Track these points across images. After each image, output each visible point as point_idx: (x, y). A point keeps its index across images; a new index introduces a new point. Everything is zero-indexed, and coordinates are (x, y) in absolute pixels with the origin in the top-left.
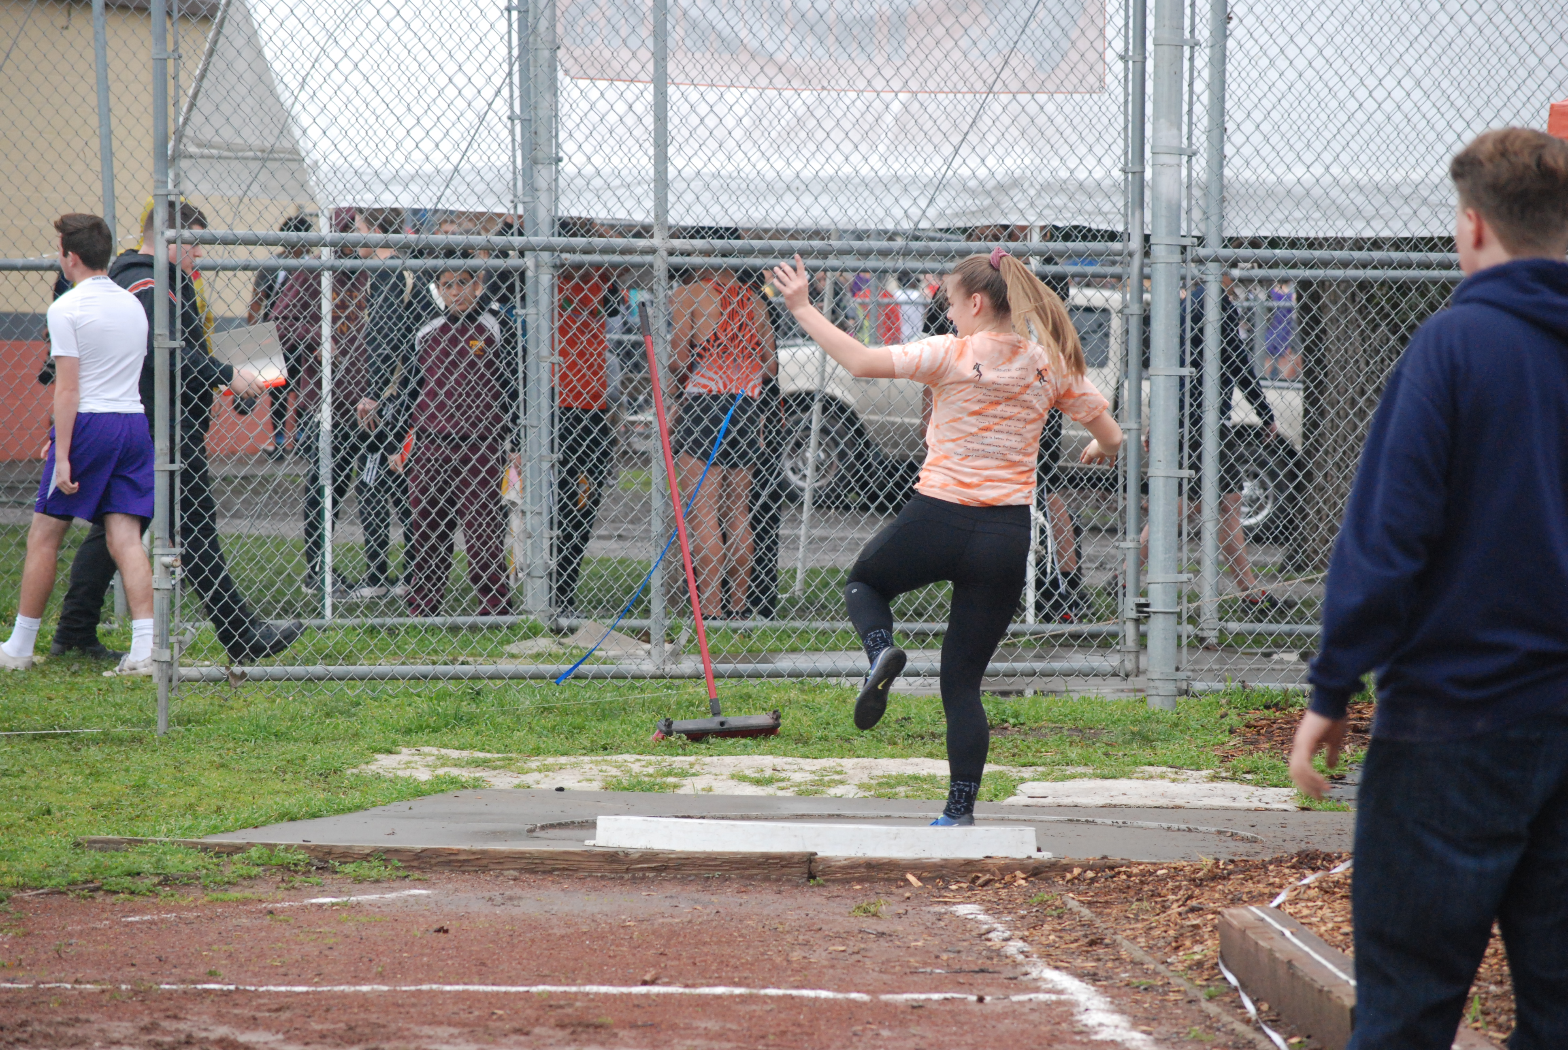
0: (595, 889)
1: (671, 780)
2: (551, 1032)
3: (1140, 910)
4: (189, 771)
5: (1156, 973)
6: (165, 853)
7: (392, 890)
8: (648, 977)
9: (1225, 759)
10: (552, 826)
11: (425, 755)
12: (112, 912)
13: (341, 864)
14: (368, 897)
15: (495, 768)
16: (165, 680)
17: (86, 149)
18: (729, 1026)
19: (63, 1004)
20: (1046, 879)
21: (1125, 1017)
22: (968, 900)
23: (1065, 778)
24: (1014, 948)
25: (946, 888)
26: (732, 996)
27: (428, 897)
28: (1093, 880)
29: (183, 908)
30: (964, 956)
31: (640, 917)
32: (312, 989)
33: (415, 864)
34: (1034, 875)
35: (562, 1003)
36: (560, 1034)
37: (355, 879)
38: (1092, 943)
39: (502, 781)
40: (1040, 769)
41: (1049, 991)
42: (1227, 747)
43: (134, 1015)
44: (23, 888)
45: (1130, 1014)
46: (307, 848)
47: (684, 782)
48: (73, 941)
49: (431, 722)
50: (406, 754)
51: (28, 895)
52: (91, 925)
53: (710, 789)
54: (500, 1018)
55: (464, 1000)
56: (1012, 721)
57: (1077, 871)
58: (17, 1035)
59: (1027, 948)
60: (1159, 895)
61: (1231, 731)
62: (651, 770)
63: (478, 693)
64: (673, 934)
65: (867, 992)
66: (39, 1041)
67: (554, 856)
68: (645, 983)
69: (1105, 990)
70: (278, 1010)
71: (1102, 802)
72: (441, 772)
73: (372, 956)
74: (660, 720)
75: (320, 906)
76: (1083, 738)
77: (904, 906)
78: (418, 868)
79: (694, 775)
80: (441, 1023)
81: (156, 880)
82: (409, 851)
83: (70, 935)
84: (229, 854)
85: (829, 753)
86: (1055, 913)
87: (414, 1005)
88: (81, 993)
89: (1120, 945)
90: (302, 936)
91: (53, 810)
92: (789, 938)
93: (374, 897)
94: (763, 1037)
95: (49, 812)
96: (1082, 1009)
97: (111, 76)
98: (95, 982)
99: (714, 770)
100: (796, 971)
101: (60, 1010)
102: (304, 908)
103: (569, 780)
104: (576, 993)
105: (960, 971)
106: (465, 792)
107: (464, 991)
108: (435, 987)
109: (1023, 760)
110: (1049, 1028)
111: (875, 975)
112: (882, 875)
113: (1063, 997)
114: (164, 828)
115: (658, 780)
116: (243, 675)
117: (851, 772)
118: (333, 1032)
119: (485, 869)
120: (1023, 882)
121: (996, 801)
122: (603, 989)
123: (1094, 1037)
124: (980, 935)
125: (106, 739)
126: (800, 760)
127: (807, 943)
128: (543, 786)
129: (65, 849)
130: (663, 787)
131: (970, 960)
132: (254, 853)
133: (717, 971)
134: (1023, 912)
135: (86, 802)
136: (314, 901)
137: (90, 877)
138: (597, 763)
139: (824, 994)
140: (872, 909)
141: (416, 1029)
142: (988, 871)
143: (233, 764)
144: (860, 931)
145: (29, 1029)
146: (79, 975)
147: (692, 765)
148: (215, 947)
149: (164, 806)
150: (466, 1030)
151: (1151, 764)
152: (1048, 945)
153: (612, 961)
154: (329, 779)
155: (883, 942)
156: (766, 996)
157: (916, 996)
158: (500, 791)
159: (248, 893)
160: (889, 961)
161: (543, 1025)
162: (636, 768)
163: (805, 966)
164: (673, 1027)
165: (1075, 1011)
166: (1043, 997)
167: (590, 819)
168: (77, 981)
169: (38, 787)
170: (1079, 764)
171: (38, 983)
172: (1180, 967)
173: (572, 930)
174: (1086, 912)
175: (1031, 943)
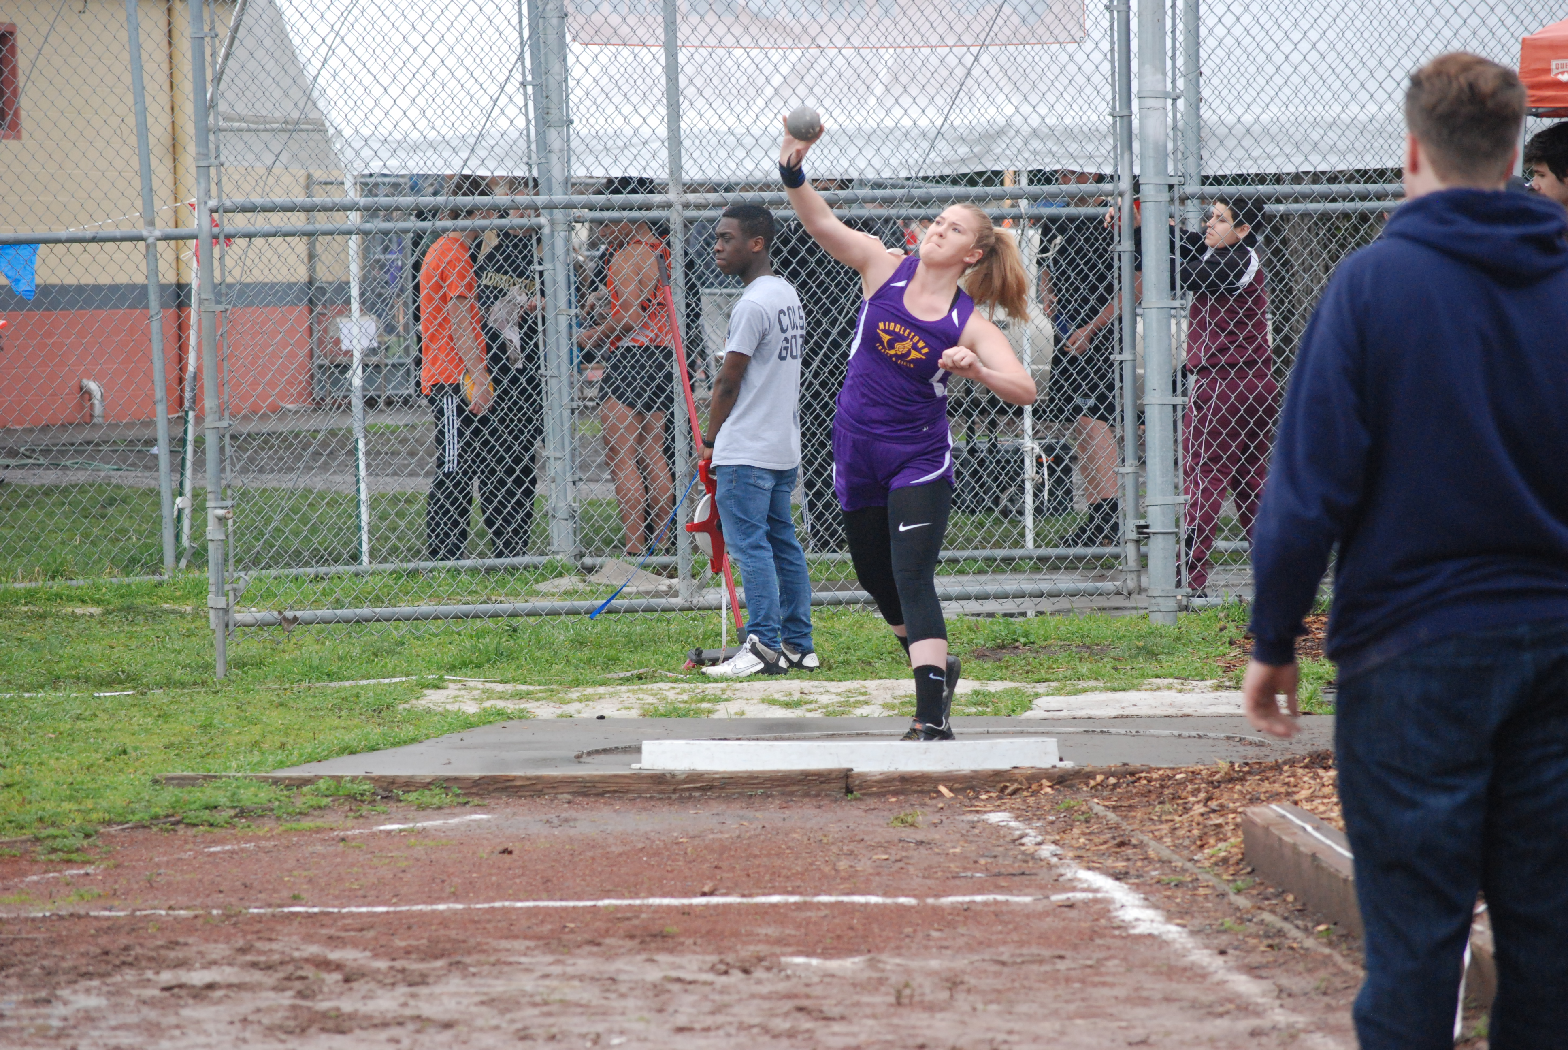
0: (645, 809)
1: (705, 705)
2: (621, 943)
3: (1163, 812)
4: (250, 711)
5: (1184, 870)
6: (238, 787)
7: (455, 815)
8: (706, 889)
9: (1227, 669)
10: (597, 752)
11: (471, 689)
12: (194, 843)
13: (404, 792)
14: (433, 823)
15: (538, 700)
16: (222, 626)
17: (123, 126)
18: (788, 931)
19: (160, 929)
20: (1070, 787)
21: (1159, 912)
22: (998, 808)
23: (1077, 692)
24: (1047, 851)
25: (977, 798)
26: (786, 905)
27: (489, 821)
28: (1115, 786)
29: (260, 838)
30: (1000, 860)
31: (691, 833)
32: (392, 909)
33: (474, 790)
34: (1060, 783)
35: (629, 915)
36: (629, 944)
37: (419, 806)
38: (1122, 844)
39: (544, 711)
40: (1053, 684)
41: (1083, 890)
42: (1228, 658)
43: (228, 939)
44: (109, 823)
45: (1163, 909)
46: (372, 779)
47: (718, 707)
48: (162, 871)
49: (474, 658)
50: (452, 690)
51: (114, 829)
52: (176, 856)
53: (743, 713)
54: (572, 931)
55: (536, 915)
56: (1022, 640)
57: (1099, 778)
58: (123, 958)
59: (1059, 851)
60: (1180, 798)
61: (1231, 643)
62: (685, 697)
63: (515, 630)
64: (724, 848)
65: (915, 896)
66: (144, 963)
67: (604, 779)
68: (704, 894)
69: (1137, 887)
70: (362, 930)
71: (1114, 713)
72: (488, 704)
73: (444, 877)
74: (690, 650)
75: (389, 832)
76: (1092, 653)
77: (938, 816)
78: (477, 794)
79: (726, 700)
80: (516, 937)
81: (232, 813)
82: (467, 779)
83: (158, 865)
84: (299, 787)
85: (853, 675)
86: (1082, 818)
87: (489, 921)
88: (175, 918)
89: (1147, 845)
90: (375, 861)
91: (129, 750)
92: (834, 849)
93: (438, 823)
94: (820, 941)
95: (125, 752)
96: (1118, 905)
97: (144, 56)
98: (187, 908)
99: (745, 695)
100: (844, 879)
101: (159, 935)
102: (374, 835)
103: (608, 709)
104: (640, 906)
105: (999, 875)
106: (511, 723)
107: (535, 907)
108: (507, 904)
109: (1036, 677)
110: (1088, 924)
111: (919, 880)
112: (915, 788)
113: (1099, 895)
114: (234, 764)
115: (693, 706)
116: (295, 619)
117: (875, 693)
118: (417, 948)
119: (540, 793)
120: (1049, 790)
121: (1013, 716)
122: (666, 901)
123: (1132, 932)
124: (1014, 841)
125: (169, 683)
126: (825, 683)
127: (851, 853)
128: (584, 715)
129: (144, 785)
130: (698, 712)
131: (1005, 863)
132: (322, 785)
133: (771, 881)
134: (1052, 818)
135: (158, 742)
136: (382, 828)
137: (171, 811)
138: (633, 692)
139: (873, 899)
140: (909, 819)
141: (494, 943)
142: (1016, 781)
143: (291, 704)
144: (900, 841)
145: (133, 953)
146: (172, 903)
147: (723, 691)
148: (295, 873)
149: (231, 744)
150: (541, 943)
151: (1158, 677)
152: (1079, 848)
153: (670, 875)
154: (382, 715)
155: (923, 850)
156: (819, 903)
157: (960, 899)
158: (545, 721)
159: (320, 823)
160: (930, 867)
161: (613, 936)
162: (671, 695)
163: (852, 875)
164: (736, 934)
165: (1111, 907)
166: (1080, 896)
167: (633, 744)
168: (170, 908)
169: (112, 729)
170: (1089, 678)
171: (134, 911)
172: (1207, 864)
173: (628, 848)
174: (1112, 816)
175: (1062, 846)
